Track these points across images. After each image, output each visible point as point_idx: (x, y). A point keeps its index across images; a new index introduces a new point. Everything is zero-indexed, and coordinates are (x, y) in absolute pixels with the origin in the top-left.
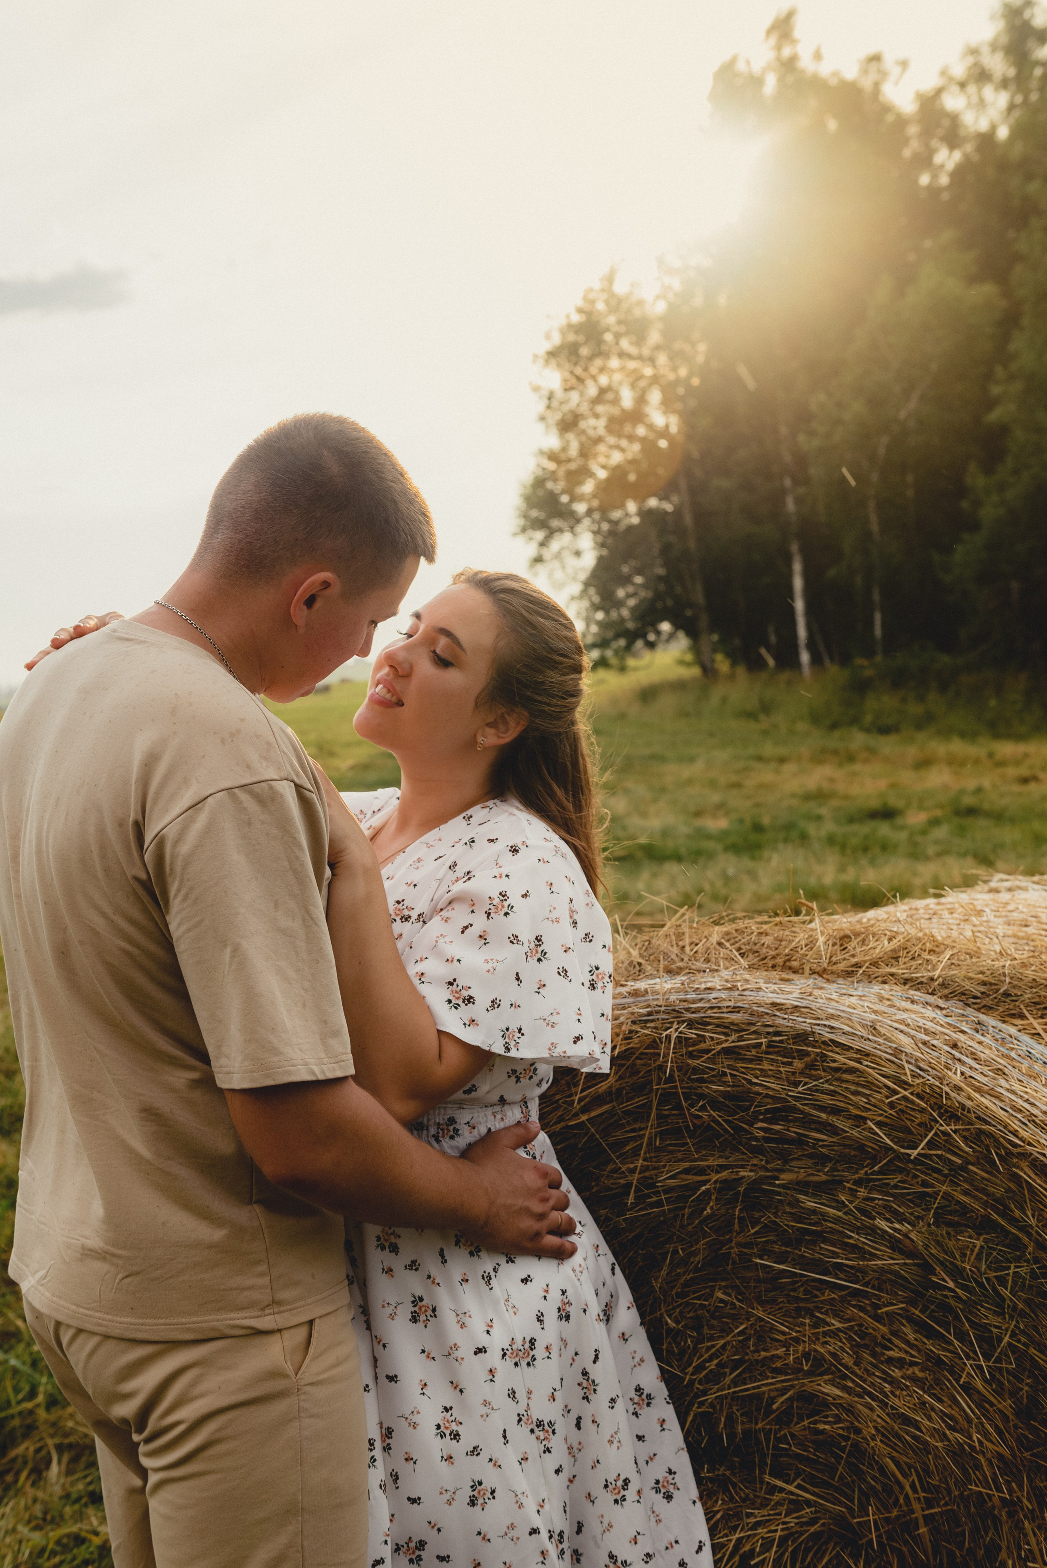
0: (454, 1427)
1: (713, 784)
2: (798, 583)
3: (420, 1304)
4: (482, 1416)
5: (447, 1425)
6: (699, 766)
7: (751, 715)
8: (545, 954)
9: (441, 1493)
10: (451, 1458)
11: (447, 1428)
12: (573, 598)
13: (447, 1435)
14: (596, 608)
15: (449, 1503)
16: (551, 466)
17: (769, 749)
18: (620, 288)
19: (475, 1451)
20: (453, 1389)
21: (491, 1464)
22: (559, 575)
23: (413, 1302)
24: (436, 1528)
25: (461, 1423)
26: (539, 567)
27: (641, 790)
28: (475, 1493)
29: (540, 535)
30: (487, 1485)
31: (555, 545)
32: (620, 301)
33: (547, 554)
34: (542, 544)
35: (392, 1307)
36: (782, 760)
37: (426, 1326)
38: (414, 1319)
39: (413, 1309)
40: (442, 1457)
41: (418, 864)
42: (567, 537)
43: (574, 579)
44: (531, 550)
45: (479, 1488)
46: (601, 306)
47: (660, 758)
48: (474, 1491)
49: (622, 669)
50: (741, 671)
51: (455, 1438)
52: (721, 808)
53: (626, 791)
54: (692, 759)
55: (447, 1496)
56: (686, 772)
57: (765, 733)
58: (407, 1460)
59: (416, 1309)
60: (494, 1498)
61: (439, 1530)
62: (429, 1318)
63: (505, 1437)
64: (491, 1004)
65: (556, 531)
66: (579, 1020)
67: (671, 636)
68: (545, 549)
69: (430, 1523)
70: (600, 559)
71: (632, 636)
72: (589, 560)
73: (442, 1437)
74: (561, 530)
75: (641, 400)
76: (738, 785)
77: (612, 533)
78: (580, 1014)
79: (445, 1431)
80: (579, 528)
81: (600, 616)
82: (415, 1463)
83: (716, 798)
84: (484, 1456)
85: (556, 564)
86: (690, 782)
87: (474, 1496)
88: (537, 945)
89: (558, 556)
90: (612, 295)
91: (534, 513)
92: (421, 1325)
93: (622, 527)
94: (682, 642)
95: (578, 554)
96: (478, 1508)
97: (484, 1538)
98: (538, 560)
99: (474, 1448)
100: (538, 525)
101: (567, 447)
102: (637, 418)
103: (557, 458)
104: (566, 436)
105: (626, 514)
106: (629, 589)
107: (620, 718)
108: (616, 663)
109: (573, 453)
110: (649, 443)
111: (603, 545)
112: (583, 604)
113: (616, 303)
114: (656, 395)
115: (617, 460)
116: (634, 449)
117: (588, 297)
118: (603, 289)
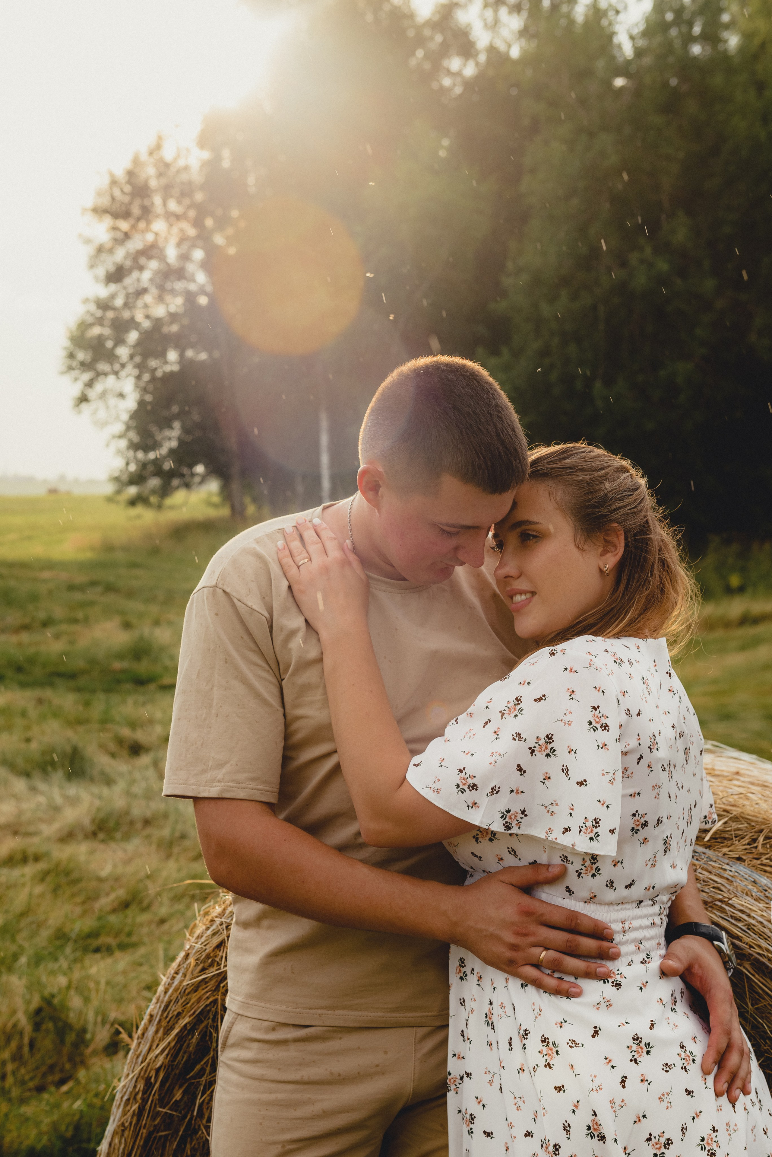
2: (324, 439)
8: (554, 751)
12: (114, 437)
14: (135, 447)
16: (99, 313)
18: (168, 154)
22: (102, 414)
26: (84, 405)
29: (86, 376)
31: (99, 387)
32: (167, 165)
33: (92, 394)
34: (90, 384)
42: (111, 379)
43: (117, 418)
44: (76, 389)
46: (150, 171)
49: (160, 507)
64: (490, 790)
65: (102, 374)
66: (571, 814)
67: (204, 479)
68: (90, 390)
70: (141, 403)
71: (167, 477)
72: (131, 403)
74: (106, 374)
75: (185, 257)
77: (153, 379)
78: (573, 809)
80: (123, 374)
81: (139, 455)
85: (100, 404)
88: (547, 743)
89: (103, 395)
90: (161, 160)
91: (81, 356)
93: (159, 374)
94: (213, 486)
95: (121, 395)
98: (83, 399)
100: (85, 366)
101: (113, 296)
102: (180, 274)
103: (104, 305)
104: (113, 287)
105: (166, 362)
106: (167, 433)
107: (155, 551)
108: (153, 499)
109: (119, 302)
110: (190, 298)
111: (145, 390)
112: (123, 443)
113: (163, 168)
114: (198, 254)
115: (160, 311)
116: (176, 303)
117: (136, 161)
118: (151, 154)
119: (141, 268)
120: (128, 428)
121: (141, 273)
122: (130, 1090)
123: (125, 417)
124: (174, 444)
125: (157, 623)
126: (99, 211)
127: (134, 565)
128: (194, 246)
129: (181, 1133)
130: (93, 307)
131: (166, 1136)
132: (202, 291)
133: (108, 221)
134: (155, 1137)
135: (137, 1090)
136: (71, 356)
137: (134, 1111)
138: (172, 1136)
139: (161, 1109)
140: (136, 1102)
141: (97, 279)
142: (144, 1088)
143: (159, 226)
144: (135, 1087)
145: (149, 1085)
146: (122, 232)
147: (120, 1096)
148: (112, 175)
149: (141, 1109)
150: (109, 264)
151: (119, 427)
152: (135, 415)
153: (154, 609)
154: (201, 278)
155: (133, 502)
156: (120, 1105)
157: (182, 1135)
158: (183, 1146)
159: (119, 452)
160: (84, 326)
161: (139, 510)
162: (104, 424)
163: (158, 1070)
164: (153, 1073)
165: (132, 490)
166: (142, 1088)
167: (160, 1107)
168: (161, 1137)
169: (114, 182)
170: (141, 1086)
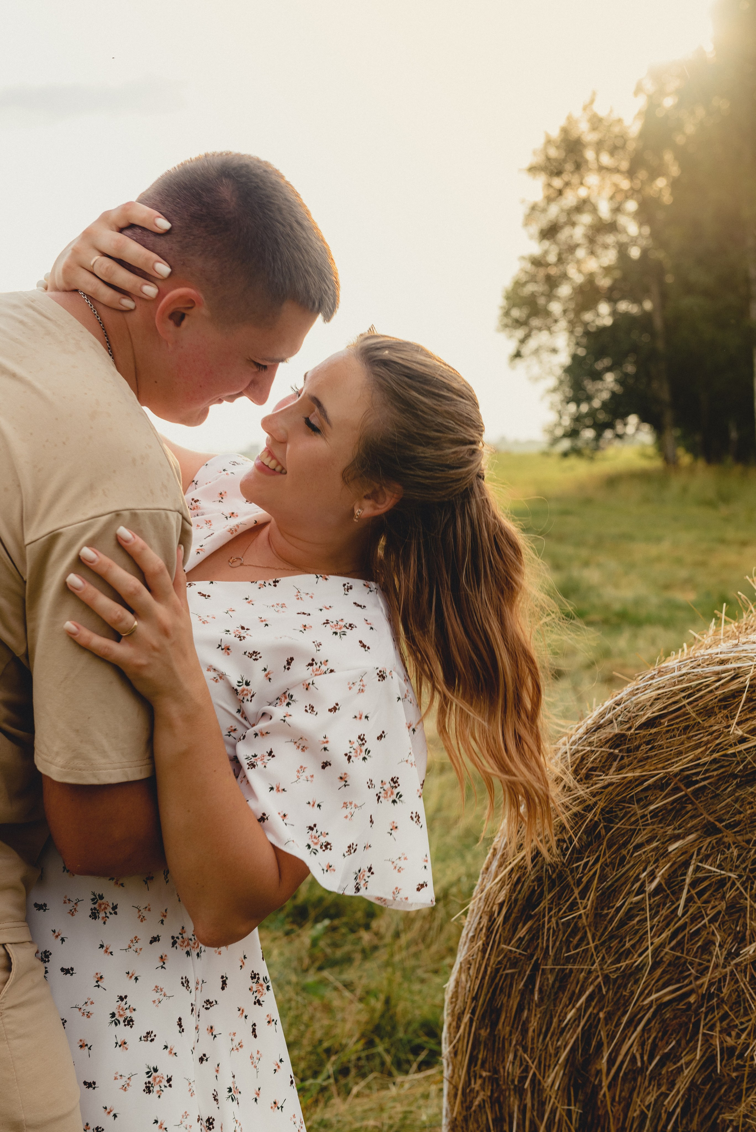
0: (128, 1014)
1: (679, 561)
3: (99, 901)
4: (154, 1002)
5: (122, 1012)
6: (665, 546)
7: (710, 504)
9: (116, 1079)
10: (125, 1043)
11: (121, 1016)
12: (547, 391)
13: (122, 1022)
14: (568, 401)
15: (124, 1088)
16: (533, 271)
17: (731, 533)
18: (601, 110)
19: (149, 1037)
20: (128, 978)
21: (167, 1051)
22: (536, 369)
23: (93, 900)
24: (112, 1114)
25: (134, 1010)
26: (518, 361)
27: (612, 564)
28: (151, 1079)
29: (520, 333)
30: (163, 1072)
31: (532, 343)
32: (601, 120)
33: (526, 350)
34: (523, 341)
35: (72, 904)
36: (744, 544)
37: (104, 923)
38: (94, 915)
39: (93, 906)
40: (117, 1043)
41: (279, 608)
42: (544, 335)
43: (551, 373)
44: (511, 346)
45: (154, 1074)
46: (584, 127)
47: (629, 537)
48: (149, 1077)
49: (591, 459)
50: (701, 464)
51: (128, 1024)
52: (689, 583)
53: (599, 565)
54: (659, 540)
55: (122, 1082)
56: (654, 550)
57: (727, 520)
58: (81, 1046)
59: (96, 906)
60: (170, 1086)
61: (115, 1116)
62: (108, 915)
63: (180, 1025)
65: (535, 330)
67: (638, 429)
68: (524, 346)
69: (106, 1108)
70: (575, 357)
71: (600, 428)
72: (564, 358)
73: (116, 1024)
74: (539, 329)
76: (703, 564)
77: (587, 333)
79: (119, 1019)
80: (556, 328)
81: (572, 408)
82: (90, 1049)
83: (683, 573)
84: (159, 1042)
85: (534, 360)
86: (659, 559)
87: (149, 1082)
89: (536, 352)
90: (595, 115)
91: (516, 313)
92: (100, 921)
93: (592, 328)
94: (648, 434)
95: (554, 351)
96: (154, 1095)
97: (161, 1127)
98: (518, 355)
99: (148, 1033)
100: (518, 323)
101: (546, 253)
102: (612, 227)
103: (538, 262)
104: (546, 244)
105: (598, 315)
106: (599, 385)
107: (588, 502)
108: (587, 452)
109: (552, 258)
110: (622, 249)
111: (578, 344)
112: (557, 397)
113: (596, 123)
114: (631, 206)
115: (592, 265)
116: (609, 257)
117: (569, 118)
118: (585, 108)
119: (573, 224)
120: (561, 382)
121: (574, 228)
122: (475, 925)
123: (559, 372)
124: (605, 395)
125: (586, 564)
126: (533, 169)
127: (565, 513)
128: (627, 198)
129: (528, 973)
130: (529, 266)
131: (513, 975)
132: (634, 241)
133: (541, 179)
134: (502, 975)
135: (481, 926)
136: (507, 314)
137: (479, 946)
138: (519, 975)
139: (505, 946)
140: (481, 938)
141: (531, 237)
142: (487, 925)
143: (592, 179)
144: (479, 923)
145: (492, 920)
146: (555, 189)
147: (466, 932)
148: (547, 136)
149: (485, 945)
150: (543, 222)
151: (552, 382)
152: (568, 370)
153: (584, 553)
154: (632, 228)
155: (565, 455)
156: (465, 942)
157: (529, 975)
158: (531, 987)
159: (552, 406)
160: (518, 284)
161: (572, 461)
162: (536, 379)
163: (501, 905)
164: (496, 908)
165: (566, 444)
166: (485, 925)
167: (505, 944)
168: (507, 974)
169: (549, 142)
170: (485, 921)
